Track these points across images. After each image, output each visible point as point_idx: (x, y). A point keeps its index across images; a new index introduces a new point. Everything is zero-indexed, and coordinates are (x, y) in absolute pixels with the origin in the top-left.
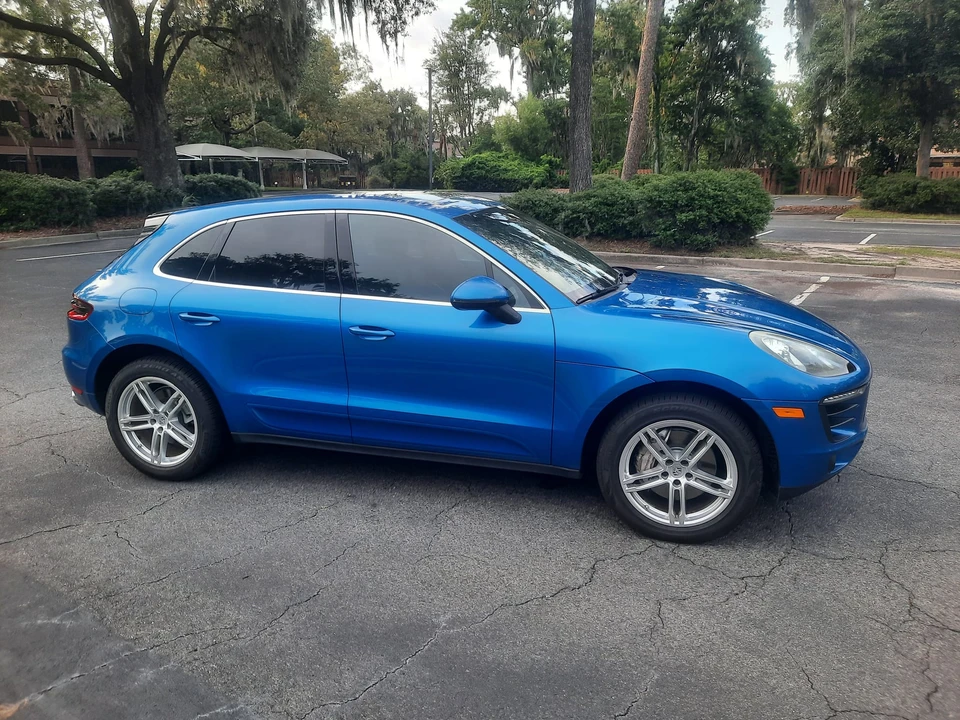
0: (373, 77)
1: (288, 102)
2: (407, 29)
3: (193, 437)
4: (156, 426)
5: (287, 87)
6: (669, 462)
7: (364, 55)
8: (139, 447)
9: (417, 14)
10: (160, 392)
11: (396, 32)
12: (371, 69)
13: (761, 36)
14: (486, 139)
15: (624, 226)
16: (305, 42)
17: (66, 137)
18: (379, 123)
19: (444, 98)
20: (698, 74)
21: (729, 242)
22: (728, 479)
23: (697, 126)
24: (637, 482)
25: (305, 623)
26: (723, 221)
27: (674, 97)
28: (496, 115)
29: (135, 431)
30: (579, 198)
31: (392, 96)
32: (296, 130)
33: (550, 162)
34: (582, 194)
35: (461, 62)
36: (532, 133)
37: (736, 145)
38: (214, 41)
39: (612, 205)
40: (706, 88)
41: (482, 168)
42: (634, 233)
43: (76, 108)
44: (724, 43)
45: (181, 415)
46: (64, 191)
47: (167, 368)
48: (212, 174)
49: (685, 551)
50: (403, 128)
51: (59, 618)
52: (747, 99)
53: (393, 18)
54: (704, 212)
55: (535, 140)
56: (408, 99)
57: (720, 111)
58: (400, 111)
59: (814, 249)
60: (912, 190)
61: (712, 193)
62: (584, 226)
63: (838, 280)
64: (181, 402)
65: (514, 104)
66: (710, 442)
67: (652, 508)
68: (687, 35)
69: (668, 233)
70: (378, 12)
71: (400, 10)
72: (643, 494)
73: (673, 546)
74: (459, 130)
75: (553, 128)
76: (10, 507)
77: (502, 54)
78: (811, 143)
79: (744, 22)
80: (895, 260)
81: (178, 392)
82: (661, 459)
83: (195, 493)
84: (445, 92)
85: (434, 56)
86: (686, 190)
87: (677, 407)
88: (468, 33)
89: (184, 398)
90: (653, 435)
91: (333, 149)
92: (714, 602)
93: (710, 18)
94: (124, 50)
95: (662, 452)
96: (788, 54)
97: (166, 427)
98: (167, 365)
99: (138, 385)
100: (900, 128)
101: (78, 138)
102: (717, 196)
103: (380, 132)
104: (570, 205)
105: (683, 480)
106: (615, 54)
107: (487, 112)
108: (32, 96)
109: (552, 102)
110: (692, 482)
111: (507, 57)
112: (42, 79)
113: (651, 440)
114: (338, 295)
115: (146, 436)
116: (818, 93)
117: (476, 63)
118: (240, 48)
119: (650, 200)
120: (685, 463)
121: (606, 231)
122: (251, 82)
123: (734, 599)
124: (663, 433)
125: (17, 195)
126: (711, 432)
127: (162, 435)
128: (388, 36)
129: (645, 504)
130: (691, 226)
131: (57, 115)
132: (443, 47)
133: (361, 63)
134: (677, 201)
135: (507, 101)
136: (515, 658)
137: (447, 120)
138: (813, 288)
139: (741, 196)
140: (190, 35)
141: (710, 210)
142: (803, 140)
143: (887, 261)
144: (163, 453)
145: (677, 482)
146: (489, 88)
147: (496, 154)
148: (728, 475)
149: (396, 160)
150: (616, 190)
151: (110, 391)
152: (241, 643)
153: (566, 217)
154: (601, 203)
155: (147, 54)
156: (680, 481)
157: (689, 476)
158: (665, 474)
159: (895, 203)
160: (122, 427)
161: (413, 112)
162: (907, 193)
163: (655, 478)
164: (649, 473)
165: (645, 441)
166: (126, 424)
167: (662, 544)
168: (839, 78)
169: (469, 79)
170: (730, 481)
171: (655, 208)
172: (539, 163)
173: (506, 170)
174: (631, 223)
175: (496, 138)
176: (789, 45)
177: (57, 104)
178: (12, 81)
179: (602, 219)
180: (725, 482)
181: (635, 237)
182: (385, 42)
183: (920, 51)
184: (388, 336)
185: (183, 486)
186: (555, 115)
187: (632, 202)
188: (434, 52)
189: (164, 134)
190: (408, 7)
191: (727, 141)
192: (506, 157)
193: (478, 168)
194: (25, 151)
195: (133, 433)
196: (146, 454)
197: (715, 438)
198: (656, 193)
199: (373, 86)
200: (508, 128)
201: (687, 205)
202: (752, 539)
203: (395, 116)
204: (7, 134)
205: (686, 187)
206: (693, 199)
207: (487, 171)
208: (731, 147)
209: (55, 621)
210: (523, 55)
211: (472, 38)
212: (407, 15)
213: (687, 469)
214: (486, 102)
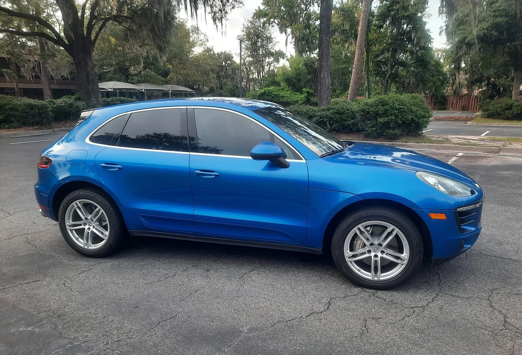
0: (209, 45)
1: (161, 57)
2: (228, 16)
3: (107, 233)
4: (87, 227)
5: (161, 49)
6: (372, 244)
7: (203, 32)
8: (77, 239)
9: (233, 8)
10: (89, 208)
11: (222, 18)
12: (208, 40)
13: (425, 22)
14: (272, 79)
15: (349, 125)
16: (171, 24)
17: (37, 77)
18: (212, 71)
19: (249, 56)
20: (391, 44)
21: (407, 134)
22: (404, 254)
23: (390, 72)
24: (354, 256)
25: (168, 330)
26: (404, 123)
27: (377, 56)
28: (277, 66)
29: (75, 230)
30: (323, 110)
31: (219, 55)
32: (165, 74)
33: (308, 92)
34: (325, 108)
35: (258, 37)
36: (297, 76)
37: (412, 83)
38: (120, 23)
39: (342, 114)
40: (395, 51)
41: (270, 96)
42: (354, 129)
43: (43, 63)
44: (405, 26)
45: (100, 221)
46: (35, 106)
47: (93, 194)
48: (118, 97)
49: (380, 293)
50: (225, 73)
51: (32, 327)
52: (418, 57)
53: (220, 10)
54: (393, 117)
55: (299, 80)
56: (228, 57)
57: (403, 64)
58: (224, 64)
59: (454, 138)
60: (510, 107)
61: (398, 107)
62: (326, 126)
63: (468, 155)
64: (100, 213)
65: (288, 60)
66: (394, 233)
67: (362, 270)
68: (385, 22)
69: (373, 129)
70: (212, 7)
71: (224, 5)
72: (357, 262)
73: (374, 291)
74: (257, 74)
75: (309, 73)
76: (5, 271)
77: (281, 32)
78: (454, 82)
79: (416, 14)
80: (500, 144)
81: (99, 207)
82: (367, 243)
83: (107, 264)
84: (249, 53)
85: (243, 33)
86: (383, 105)
87: (376, 214)
88: (262, 20)
89: (102, 210)
90: (363, 229)
91: (186, 85)
92: (396, 320)
93: (397, 12)
94: (70, 28)
95: (368, 239)
96: (440, 33)
97: (92, 228)
98: (93, 193)
99: (76, 204)
100: (503, 73)
101: (43, 78)
102: (401, 108)
103: (213, 76)
104: (319, 114)
105: (379, 255)
106: (344, 32)
107: (273, 65)
108: (18, 54)
109: (309, 59)
110: (384, 256)
111: (284, 33)
112: (23, 45)
113: (361, 232)
114: (188, 153)
115: (81, 232)
116: (457, 54)
117: (267, 37)
118: (135, 28)
119: (363, 111)
120: (380, 245)
121: (339, 128)
122: (140, 47)
123: (407, 319)
124: (368, 228)
125: (9, 108)
126: (395, 228)
127: (90, 232)
128: (217, 20)
129: (358, 268)
130: (386, 125)
131: (32, 65)
132: (248, 28)
133: (202, 37)
134: (378, 111)
135: (283, 58)
136: (285, 347)
137: (250, 68)
138: (454, 159)
139: (414, 108)
140: (107, 20)
141: (397, 116)
142: (449, 80)
143: (496, 144)
144: (90, 243)
145: (376, 256)
146: (273, 51)
147: (277, 88)
148: (404, 252)
149: (222, 91)
150: (344, 105)
151: (61, 207)
152: (132, 340)
153: (316, 120)
154: (336, 113)
155: (83, 30)
156: (377, 255)
157: (382, 252)
158: (369, 252)
159: (501, 115)
160: (68, 227)
161: (231, 64)
162: (507, 109)
163: (364, 253)
164: (361, 251)
165: (358, 233)
166: (70, 226)
167: (367, 290)
168: (469, 45)
169: (262, 46)
170: (405, 255)
171: (366, 115)
172: (301, 93)
173: (283, 97)
174: (353, 124)
175: (277, 79)
176: (441, 27)
177: (32, 59)
178: (7, 46)
179: (336, 121)
180: (403, 255)
181: (355, 131)
182: (216, 23)
183: (514, 30)
184: (216, 175)
185: (101, 260)
186: (311, 66)
187: (353, 112)
188: (243, 31)
189: (92, 74)
190: (228, 4)
191: (407, 81)
192: (283, 89)
193: (268, 95)
194: (14, 85)
195: (74, 231)
196: (81, 243)
197: (397, 230)
198: (367, 107)
199: (209, 50)
200: (284, 74)
201: (384, 114)
202: (418, 288)
203: (222, 67)
204: (4, 76)
205: (383, 103)
206: (387, 110)
207: (273, 97)
208: (409, 84)
209: (30, 329)
210: (292, 33)
211: (264, 23)
212: (228, 8)
213: (382, 249)
214: (272, 59)
